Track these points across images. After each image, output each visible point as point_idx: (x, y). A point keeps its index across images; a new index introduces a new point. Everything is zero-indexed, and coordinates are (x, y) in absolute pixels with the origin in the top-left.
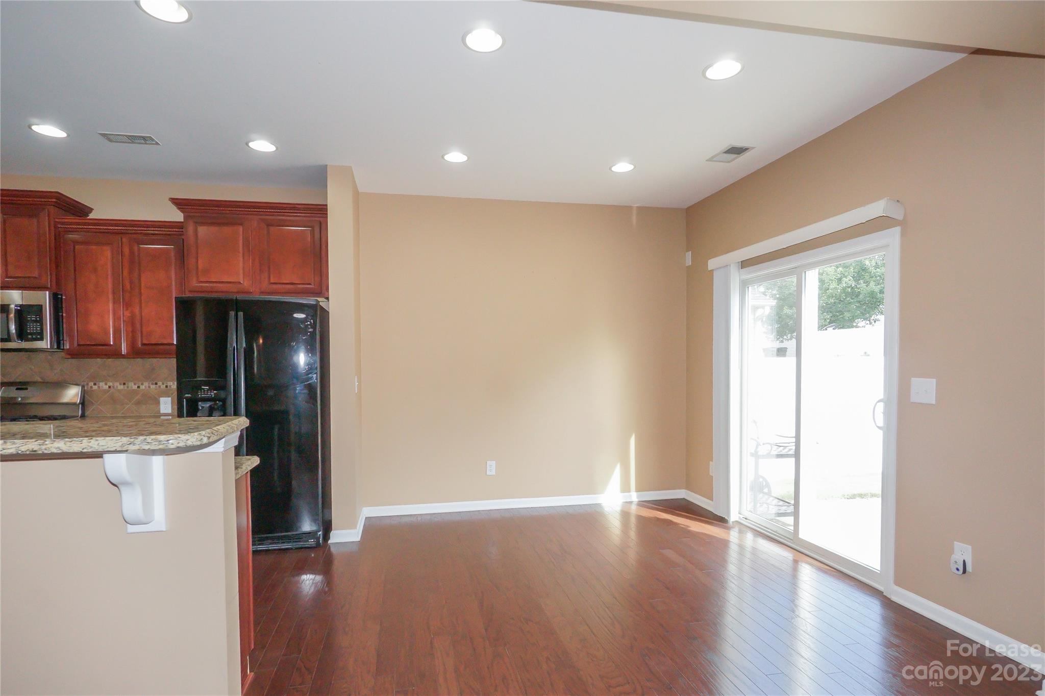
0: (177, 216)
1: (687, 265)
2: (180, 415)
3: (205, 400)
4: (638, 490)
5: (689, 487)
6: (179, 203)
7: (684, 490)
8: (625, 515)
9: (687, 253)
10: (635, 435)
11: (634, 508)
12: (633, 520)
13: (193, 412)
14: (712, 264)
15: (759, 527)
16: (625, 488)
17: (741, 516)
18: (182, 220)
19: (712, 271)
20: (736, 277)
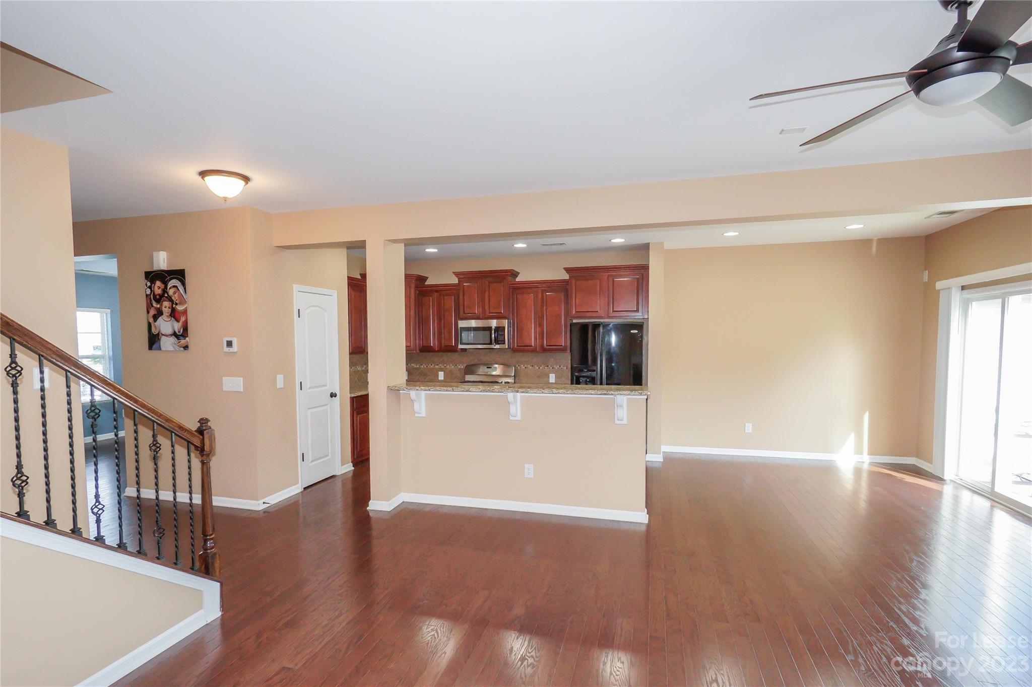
0: (566, 276)
1: (924, 281)
2: (572, 383)
3: (584, 377)
4: (871, 453)
5: (918, 455)
6: (568, 270)
7: (915, 458)
8: (858, 471)
9: (924, 272)
10: (869, 412)
11: (866, 466)
12: (865, 476)
13: (578, 383)
14: (939, 285)
15: (969, 485)
16: (859, 451)
17: (957, 478)
18: (568, 278)
19: (939, 291)
20: (956, 297)
